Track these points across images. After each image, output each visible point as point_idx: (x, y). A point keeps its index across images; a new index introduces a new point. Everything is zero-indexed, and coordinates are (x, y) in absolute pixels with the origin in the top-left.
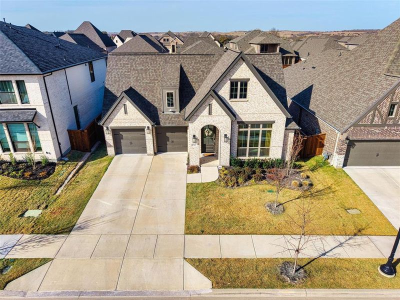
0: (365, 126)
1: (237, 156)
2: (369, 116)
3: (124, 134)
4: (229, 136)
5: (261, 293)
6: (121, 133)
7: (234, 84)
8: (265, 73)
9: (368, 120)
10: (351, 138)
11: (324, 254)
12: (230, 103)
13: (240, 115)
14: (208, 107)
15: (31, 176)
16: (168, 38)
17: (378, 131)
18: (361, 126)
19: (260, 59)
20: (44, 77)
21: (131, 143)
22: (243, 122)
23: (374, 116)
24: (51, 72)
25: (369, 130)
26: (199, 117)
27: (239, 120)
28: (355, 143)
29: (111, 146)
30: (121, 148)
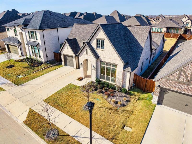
0: (173, 81)
1: (101, 79)
2: (176, 74)
3: (68, 58)
4: (95, 66)
5: (32, 134)
6: (67, 57)
7: (98, 41)
8: (136, 37)
9: (175, 77)
10: (162, 86)
11: (77, 137)
12: (96, 50)
13: (101, 57)
14: (86, 51)
15: (33, 65)
16: (159, 18)
17: (183, 87)
18: (170, 80)
19: (137, 29)
20: (43, 31)
21: (70, 62)
22: (102, 62)
23: (180, 75)
24: (44, 29)
25: (176, 84)
26: (83, 55)
27: (101, 60)
28: (168, 91)
29: (63, 61)
30: (67, 63)
